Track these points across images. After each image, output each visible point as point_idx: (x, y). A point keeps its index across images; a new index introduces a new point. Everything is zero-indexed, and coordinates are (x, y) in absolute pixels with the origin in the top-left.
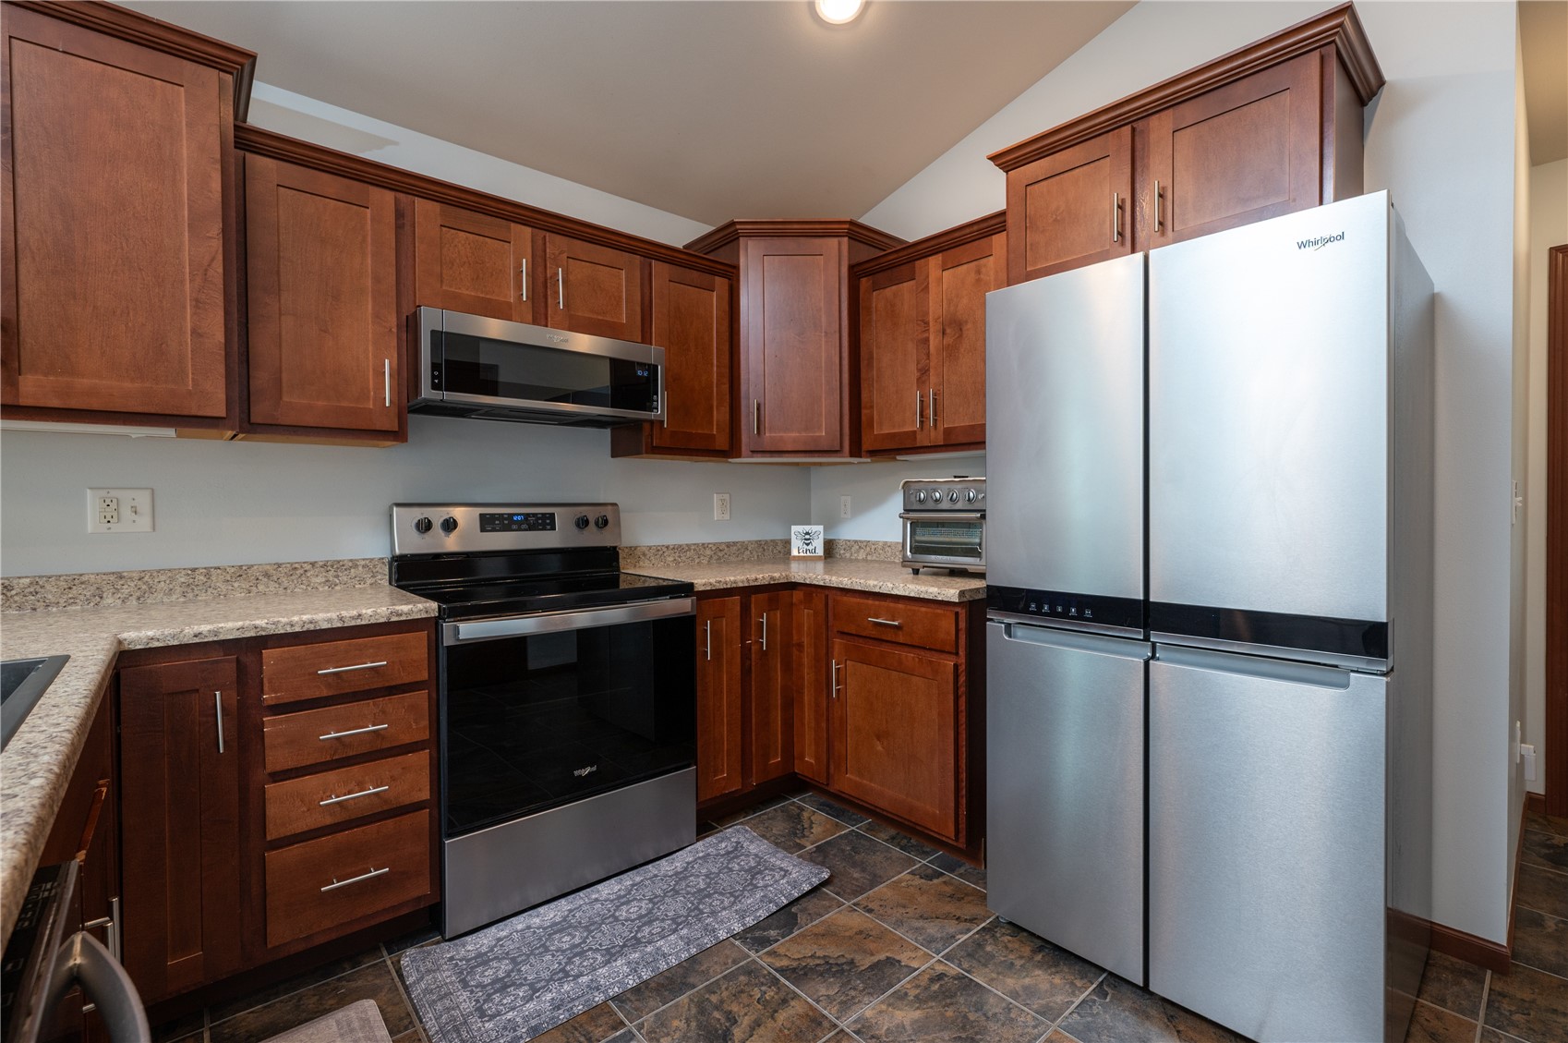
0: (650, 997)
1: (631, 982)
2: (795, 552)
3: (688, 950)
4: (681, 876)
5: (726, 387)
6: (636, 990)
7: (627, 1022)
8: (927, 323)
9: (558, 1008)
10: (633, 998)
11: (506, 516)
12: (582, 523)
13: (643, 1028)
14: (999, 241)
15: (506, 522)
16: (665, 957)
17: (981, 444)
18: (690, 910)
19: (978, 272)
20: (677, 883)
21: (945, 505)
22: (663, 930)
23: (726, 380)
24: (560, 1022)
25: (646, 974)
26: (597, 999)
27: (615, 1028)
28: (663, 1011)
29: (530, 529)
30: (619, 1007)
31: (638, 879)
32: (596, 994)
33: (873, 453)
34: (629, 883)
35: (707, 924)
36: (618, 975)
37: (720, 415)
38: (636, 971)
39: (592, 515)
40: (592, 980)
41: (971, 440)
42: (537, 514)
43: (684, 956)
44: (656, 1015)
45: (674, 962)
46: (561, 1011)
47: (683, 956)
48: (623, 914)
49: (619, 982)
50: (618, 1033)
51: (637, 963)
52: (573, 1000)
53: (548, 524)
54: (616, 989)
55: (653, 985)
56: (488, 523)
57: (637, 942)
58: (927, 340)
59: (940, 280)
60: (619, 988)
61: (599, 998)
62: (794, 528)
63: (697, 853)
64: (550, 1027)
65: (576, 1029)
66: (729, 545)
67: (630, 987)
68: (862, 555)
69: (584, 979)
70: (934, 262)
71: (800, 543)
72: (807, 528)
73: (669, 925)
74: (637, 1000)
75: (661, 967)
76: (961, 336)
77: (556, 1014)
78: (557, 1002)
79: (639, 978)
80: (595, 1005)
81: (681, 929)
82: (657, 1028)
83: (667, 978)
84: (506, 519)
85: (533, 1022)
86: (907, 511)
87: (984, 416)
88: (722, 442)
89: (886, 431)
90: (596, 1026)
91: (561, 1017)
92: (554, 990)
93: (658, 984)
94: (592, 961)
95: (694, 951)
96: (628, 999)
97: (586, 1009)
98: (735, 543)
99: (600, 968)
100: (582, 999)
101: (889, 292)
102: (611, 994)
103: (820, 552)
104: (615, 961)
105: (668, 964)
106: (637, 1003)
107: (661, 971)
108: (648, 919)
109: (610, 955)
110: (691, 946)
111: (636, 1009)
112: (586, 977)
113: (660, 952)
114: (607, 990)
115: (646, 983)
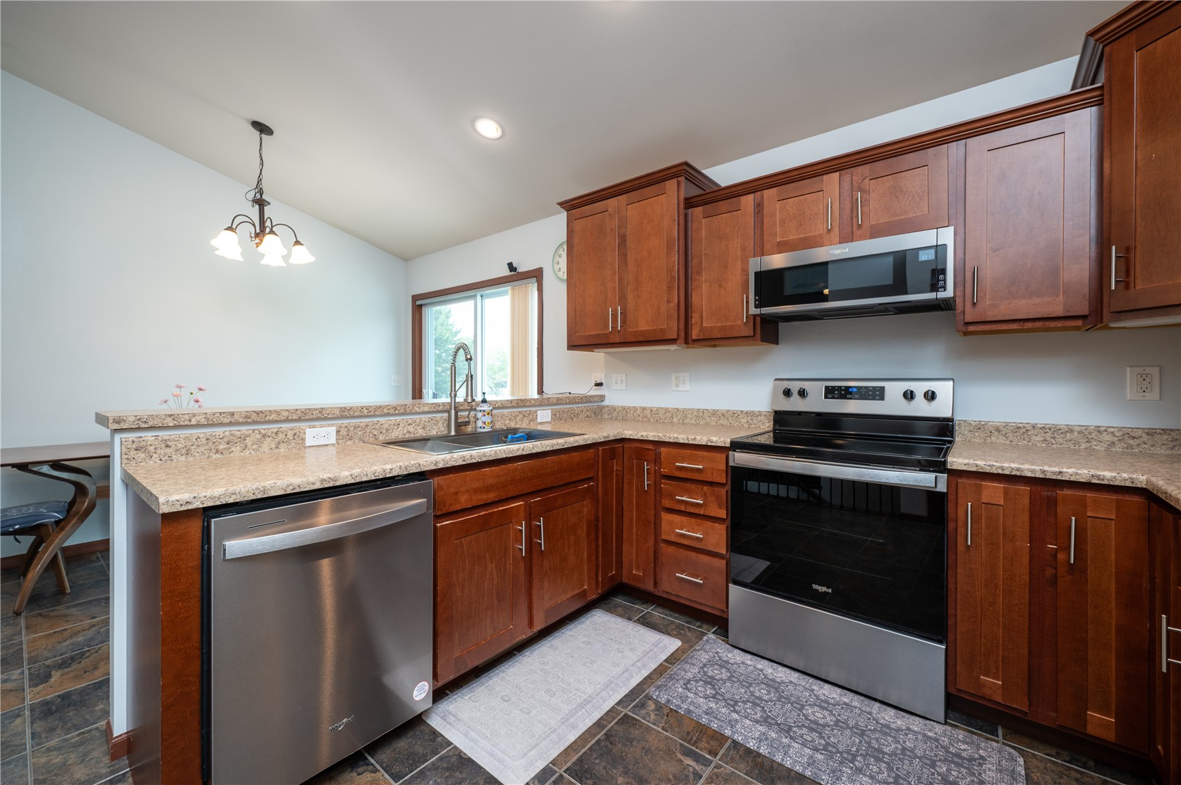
0: (747, 762)
1: (751, 744)
3: (805, 768)
4: (886, 729)
6: (749, 751)
7: (718, 757)
9: (707, 714)
10: (740, 752)
11: (843, 388)
13: (718, 768)
15: (843, 392)
16: (785, 754)
18: (848, 752)
20: (874, 731)
22: (811, 742)
24: (700, 721)
25: (764, 750)
26: (726, 731)
27: (710, 753)
28: (739, 776)
30: (729, 747)
31: (856, 704)
32: (729, 728)
34: (846, 700)
35: (841, 770)
36: (749, 733)
38: (760, 742)
40: (736, 720)
42: (869, 387)
43: (798, 769)
44: (733, 772)
45: (788, 763)
46: (706, 717)
47: (798, 767)
48: (809, 710)
49: (745, 736)
50: (707, 756)
51: (767, 739)
52: (716, 718)
53: (878, 395)
54: (740, 738)
55: (759, 760)
56: (831, 392)
57: (787, 730)
60: (742, 739)
61: (728, 732)
63: (930, 730)
64: (695, 719)
65: (700, 732)
67: (748, 745)
69: (735, 716)
73: (819, 743)
74: (740, 756)
75: (777, 757)
77: (703, 715)
78: (710, 711)
79: (758, 747)
80: (722, 733)
81: (821, 753)
82: (722, 778)
83: (772, 767)
84: (843, 390)
85: (692, 708)
90: (708, 741)
91: (704, 720)
92: (718, 706)
93: (763, 763)
94: (753, 712)
95: (808, 773)
96: (739, 750)
97: (717, 729)
99: (750, 720)
100: (720, 723)
102: (735, 737)
104: (761, 725)
105: (783, 760)
106: (738, 756)
107: (774, 759)
108: (815, 727)
109: (766, 721)
110: (810, 769)
111: (732, 759)
112: (737, 716)
113: (786, 749)
114: (735, 733)
115: (759, 755)
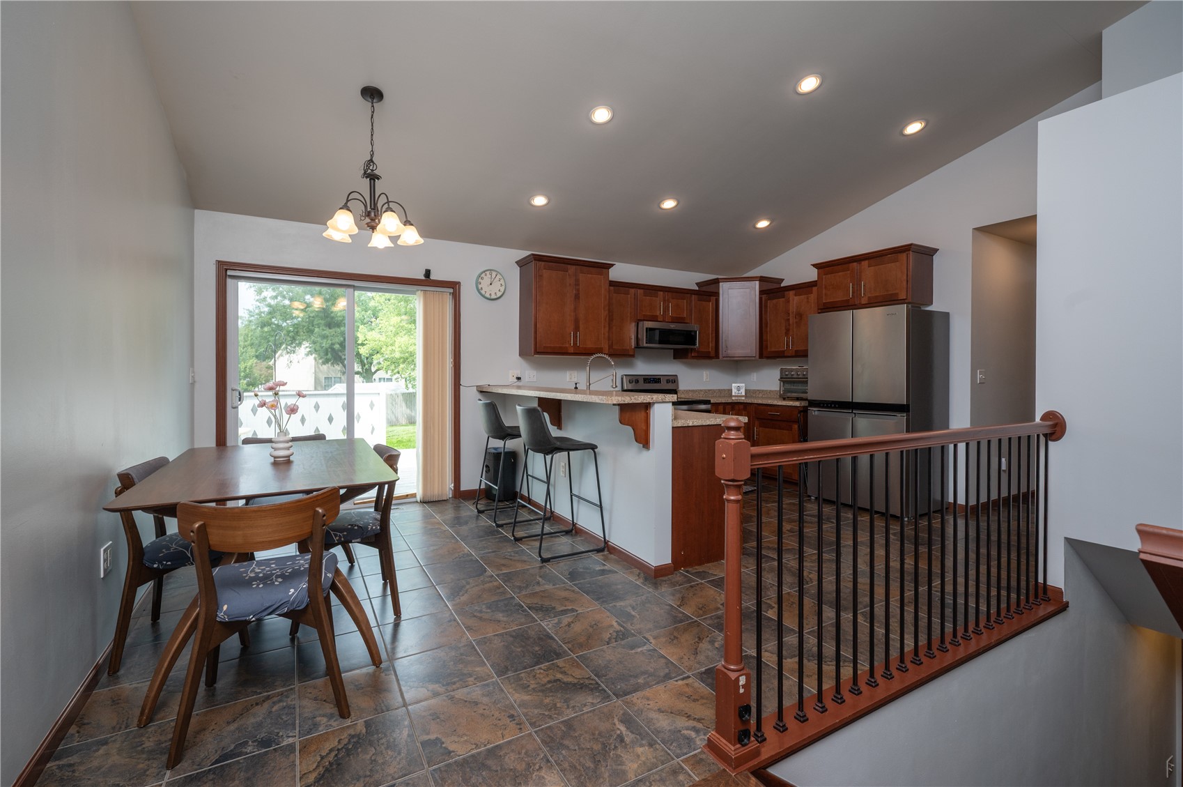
2: (733, 394)
5: (714, 335)
8: (789, 314)
12: (668, 381)
14: (815, 289)
17: (806, 356)
19: (808, 298)
21: (795, 376)
23: (714, 332)
29: (655, 383)
33: (768, 358)
37: (712, 345)
39: (671, 378)
41: (802, 354)
58: (789, 320)
59: (793, 300)
62: (733, 385)
66: (709, 390)
68: (760, 395)
70: (791, 293)
71: (736, 391)
72: (738, 385)
76: (801, 319)
86: (781, 378)
87: (807, 345)
88: (713, 354)
89: (773, 350)
98: (711, 390)
101: (775, 301)
103: (744, 394)
